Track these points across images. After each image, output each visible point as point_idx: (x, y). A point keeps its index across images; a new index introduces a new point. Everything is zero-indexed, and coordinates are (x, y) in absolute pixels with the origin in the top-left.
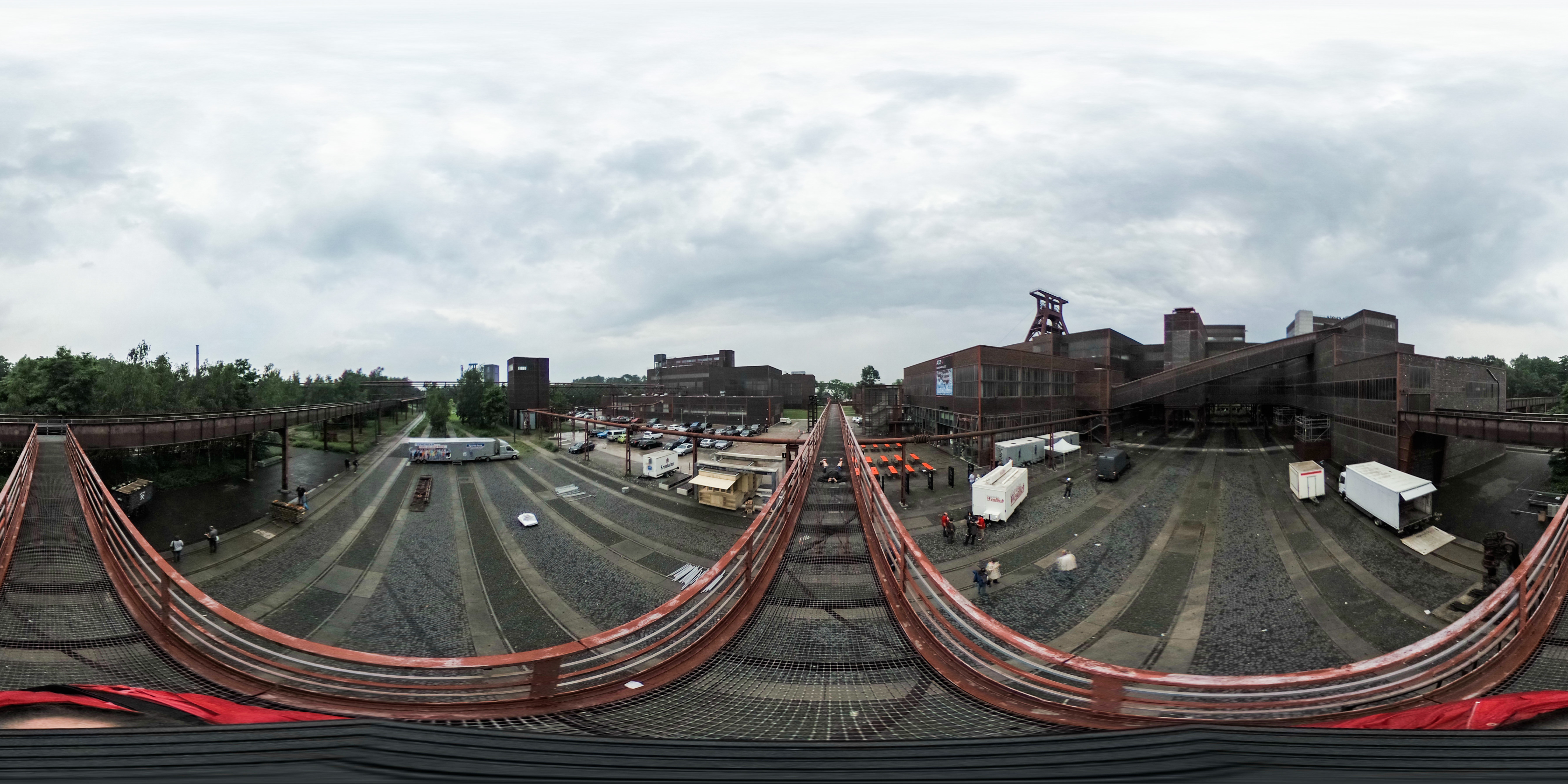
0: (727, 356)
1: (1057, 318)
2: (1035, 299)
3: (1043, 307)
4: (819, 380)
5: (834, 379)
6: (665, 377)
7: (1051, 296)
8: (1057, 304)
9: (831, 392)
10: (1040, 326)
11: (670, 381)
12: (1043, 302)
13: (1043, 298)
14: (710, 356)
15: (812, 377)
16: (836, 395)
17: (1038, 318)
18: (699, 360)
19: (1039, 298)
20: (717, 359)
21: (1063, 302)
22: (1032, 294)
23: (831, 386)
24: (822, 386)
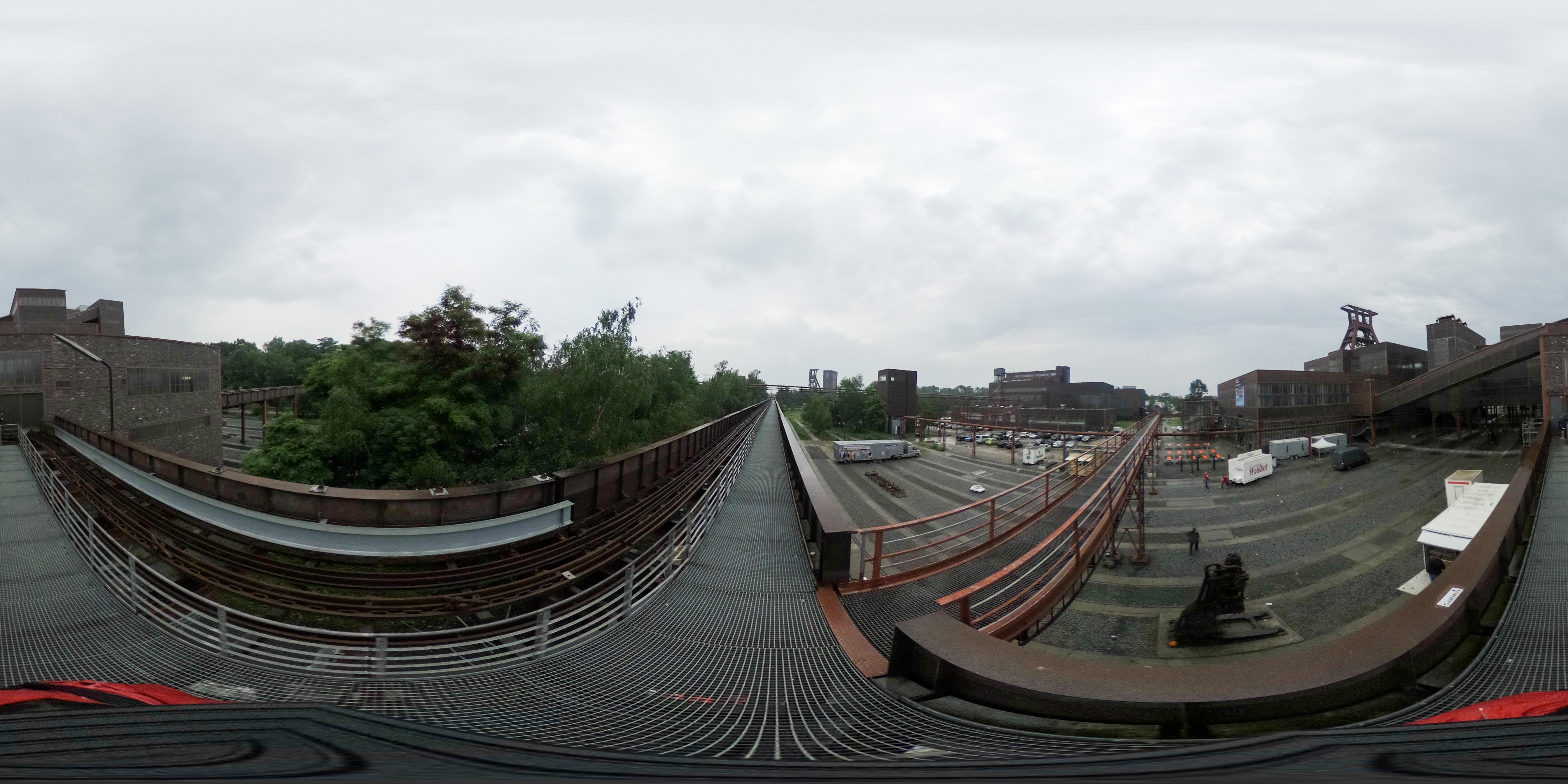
0: (1064, 372)
1: (1368, 329)
2: (1346, 313)
3: (1354, 321)
4: (1149, 393)
5: (1163, 392)
6: (1007, 390)
7: (1360, 309)
8: (1367, 316)
9: (1160, 405)
10: (1351, 338)
11: (1011, 394)
12: (1353, 315)
13: (1353, 312)
14: (1047, 372)
15: (1143, 391)
16: (1165, 408)
17: (1349, 331)
18: (1037, 375)
19: (1349, 312)
20: (1054, 374)
21: (1372, 314)
22: (1343, 309)
23: (1161, 399)
24: (1152, 399)
